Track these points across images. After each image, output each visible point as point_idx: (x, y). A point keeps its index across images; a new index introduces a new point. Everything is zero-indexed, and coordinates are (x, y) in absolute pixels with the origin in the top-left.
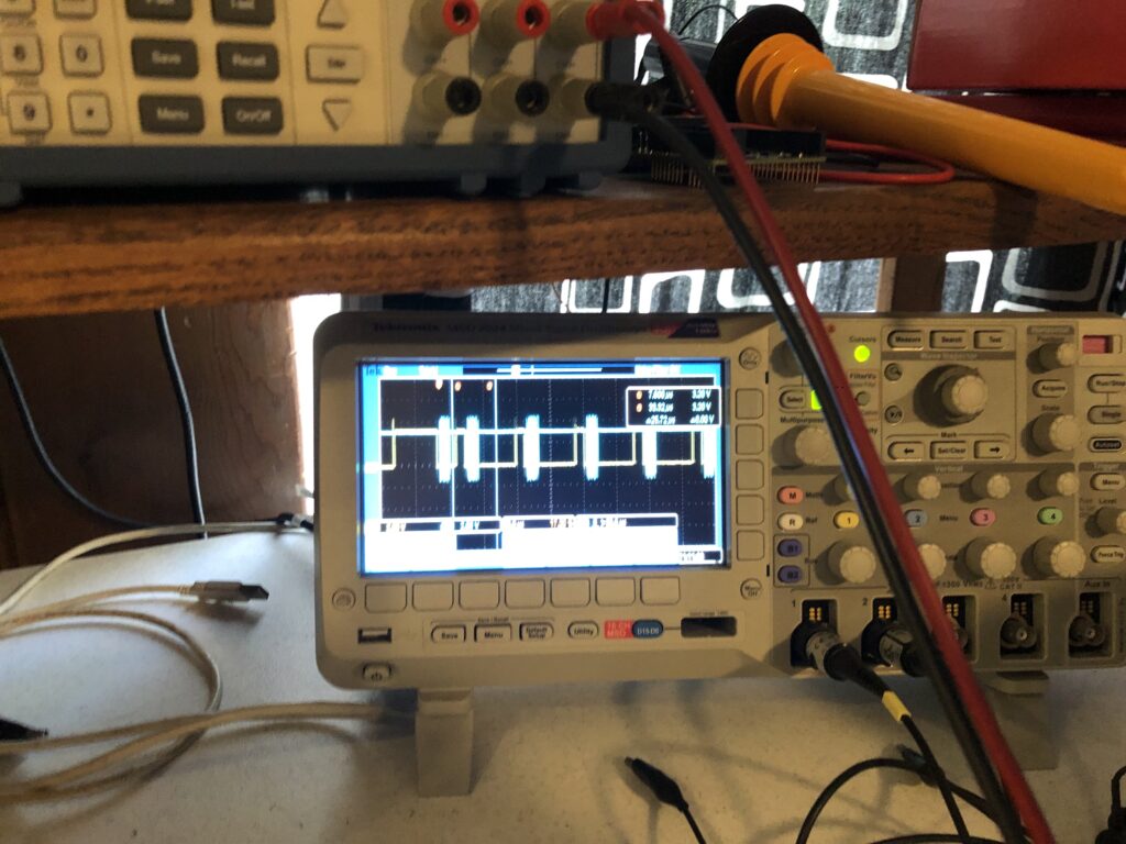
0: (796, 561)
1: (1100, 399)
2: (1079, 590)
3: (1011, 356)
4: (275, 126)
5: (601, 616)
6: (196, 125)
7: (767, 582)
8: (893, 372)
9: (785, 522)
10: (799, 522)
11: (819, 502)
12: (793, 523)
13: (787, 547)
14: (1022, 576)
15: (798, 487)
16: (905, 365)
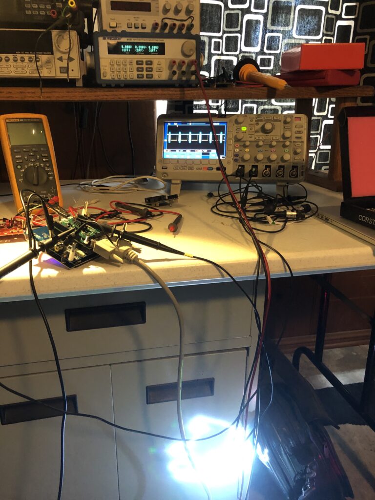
0: (237, 158)
1: (297, 129)
2: (292, 165)
3: (280, 121)
4: (152, 78)
5: (202, 166)
6: (143, 77)
7: (232, 161)
8: (257, 124)
9: (236, 151)
10: (238, 150)
11: (242, 147)
12: (237, 150)
13: (236, 155)
14: (281, 162)
15: (238, 144)
16: (259, 122)
